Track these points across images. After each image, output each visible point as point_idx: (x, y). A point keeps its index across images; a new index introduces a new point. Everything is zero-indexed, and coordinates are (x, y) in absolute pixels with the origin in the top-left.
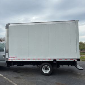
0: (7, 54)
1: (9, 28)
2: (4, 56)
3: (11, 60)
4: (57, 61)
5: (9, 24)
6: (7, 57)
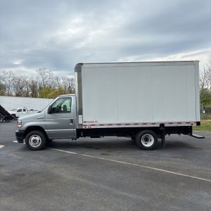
1: (82, 71)
2: (72, 121)
3: (87, 127)
4: (165, 126)
5: (82, 64)
6: (80, 122)
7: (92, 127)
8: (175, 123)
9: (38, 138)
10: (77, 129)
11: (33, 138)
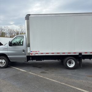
0: (28, 48)
1: (30, 19)
2: (24, 51)
3: (33, 55)
4: (82, 54)
5: (30, 15)
6: (29, 52)
7: (36, 55)
8: (89, 52)
10: (27, 56)
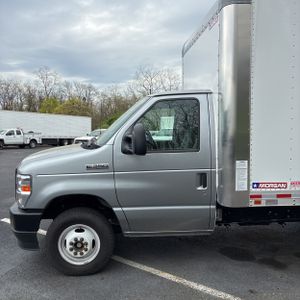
6: (241, 185)
7: (282, 203)
9: (88, 235)
11: (71, 235)
